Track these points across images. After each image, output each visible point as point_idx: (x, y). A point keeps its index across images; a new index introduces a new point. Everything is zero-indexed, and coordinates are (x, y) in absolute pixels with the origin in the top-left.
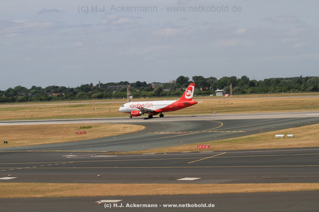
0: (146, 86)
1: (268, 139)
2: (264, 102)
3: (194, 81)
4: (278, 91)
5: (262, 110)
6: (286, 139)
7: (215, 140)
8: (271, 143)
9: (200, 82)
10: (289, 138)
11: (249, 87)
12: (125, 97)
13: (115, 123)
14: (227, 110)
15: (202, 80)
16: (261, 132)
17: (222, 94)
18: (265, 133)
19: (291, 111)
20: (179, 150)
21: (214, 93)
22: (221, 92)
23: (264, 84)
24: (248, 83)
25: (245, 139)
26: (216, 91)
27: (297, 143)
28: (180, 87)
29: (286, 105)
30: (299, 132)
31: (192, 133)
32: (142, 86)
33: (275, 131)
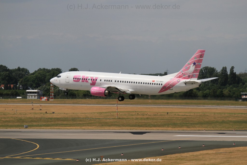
2: (106, 113)
5: (102, 126)
9: (1, 76)
14: (44, 123)
15: (5, 72)
17: (36, 97)
21: (23, 94)
22: (35, 93)
26: (27, 91)
29: (141, 119)
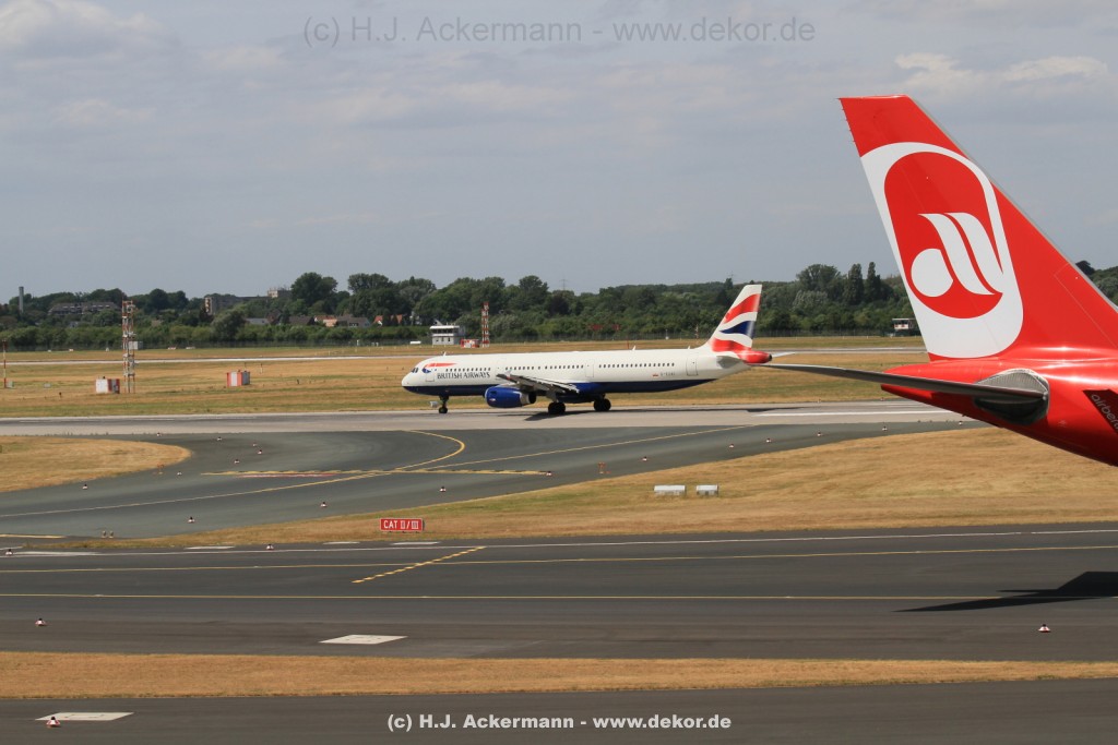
0: (182, 307)
1: (628, 502)
3: (356, 290)
4: (650, 329)
6: (693, 502)
7: (441, 502)
8: (639, 514)
9: (374, 297)
10: (702, 497)
11: (547, 316)
12: (115, 343)
13: (81, 437)
15: (382, 289)
16: (601, 477)
17: (452, 341)
18: (616, 480)
19: (702, 402)
20: (318, 536)
21: (424, 335)
22: (450, 331)
23: (603, 304)
24: (543, 301)
25: (545, 499)
26: (432, 327)
27: (736, 515)
28: (306, 313)
30: (737, 478)
31: (356, 474)
32: (171, 307)
33: (651, 473)
